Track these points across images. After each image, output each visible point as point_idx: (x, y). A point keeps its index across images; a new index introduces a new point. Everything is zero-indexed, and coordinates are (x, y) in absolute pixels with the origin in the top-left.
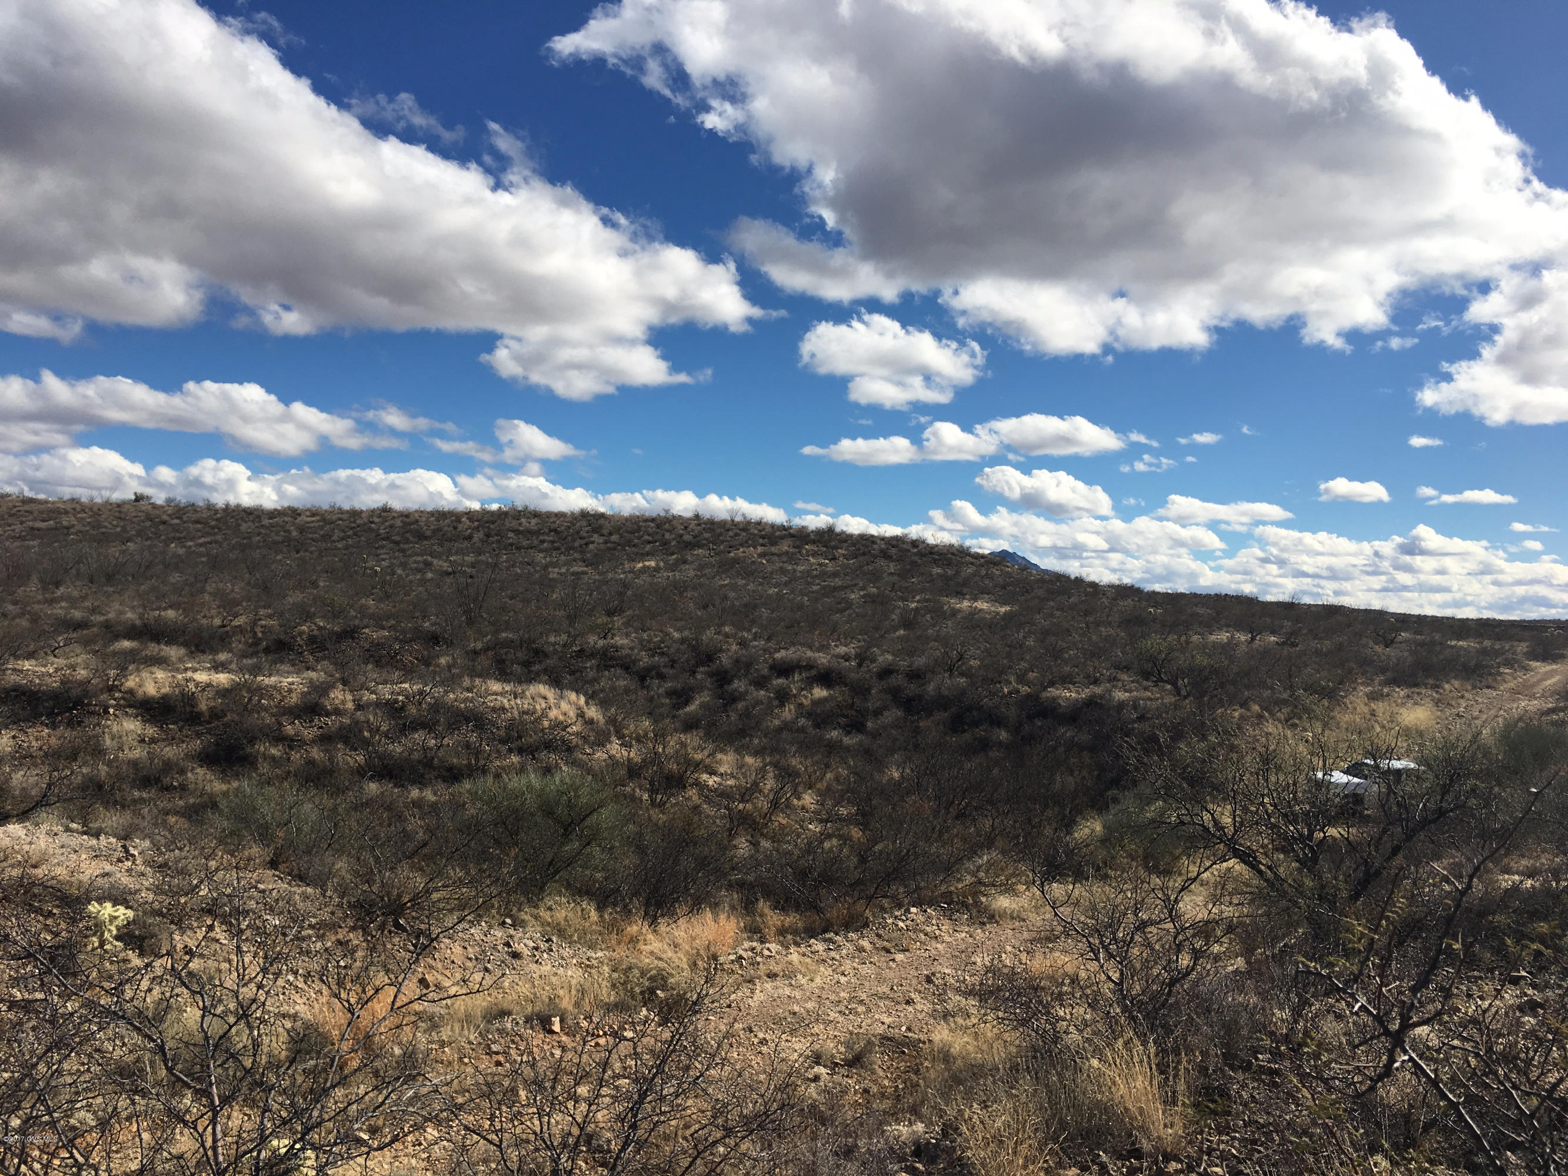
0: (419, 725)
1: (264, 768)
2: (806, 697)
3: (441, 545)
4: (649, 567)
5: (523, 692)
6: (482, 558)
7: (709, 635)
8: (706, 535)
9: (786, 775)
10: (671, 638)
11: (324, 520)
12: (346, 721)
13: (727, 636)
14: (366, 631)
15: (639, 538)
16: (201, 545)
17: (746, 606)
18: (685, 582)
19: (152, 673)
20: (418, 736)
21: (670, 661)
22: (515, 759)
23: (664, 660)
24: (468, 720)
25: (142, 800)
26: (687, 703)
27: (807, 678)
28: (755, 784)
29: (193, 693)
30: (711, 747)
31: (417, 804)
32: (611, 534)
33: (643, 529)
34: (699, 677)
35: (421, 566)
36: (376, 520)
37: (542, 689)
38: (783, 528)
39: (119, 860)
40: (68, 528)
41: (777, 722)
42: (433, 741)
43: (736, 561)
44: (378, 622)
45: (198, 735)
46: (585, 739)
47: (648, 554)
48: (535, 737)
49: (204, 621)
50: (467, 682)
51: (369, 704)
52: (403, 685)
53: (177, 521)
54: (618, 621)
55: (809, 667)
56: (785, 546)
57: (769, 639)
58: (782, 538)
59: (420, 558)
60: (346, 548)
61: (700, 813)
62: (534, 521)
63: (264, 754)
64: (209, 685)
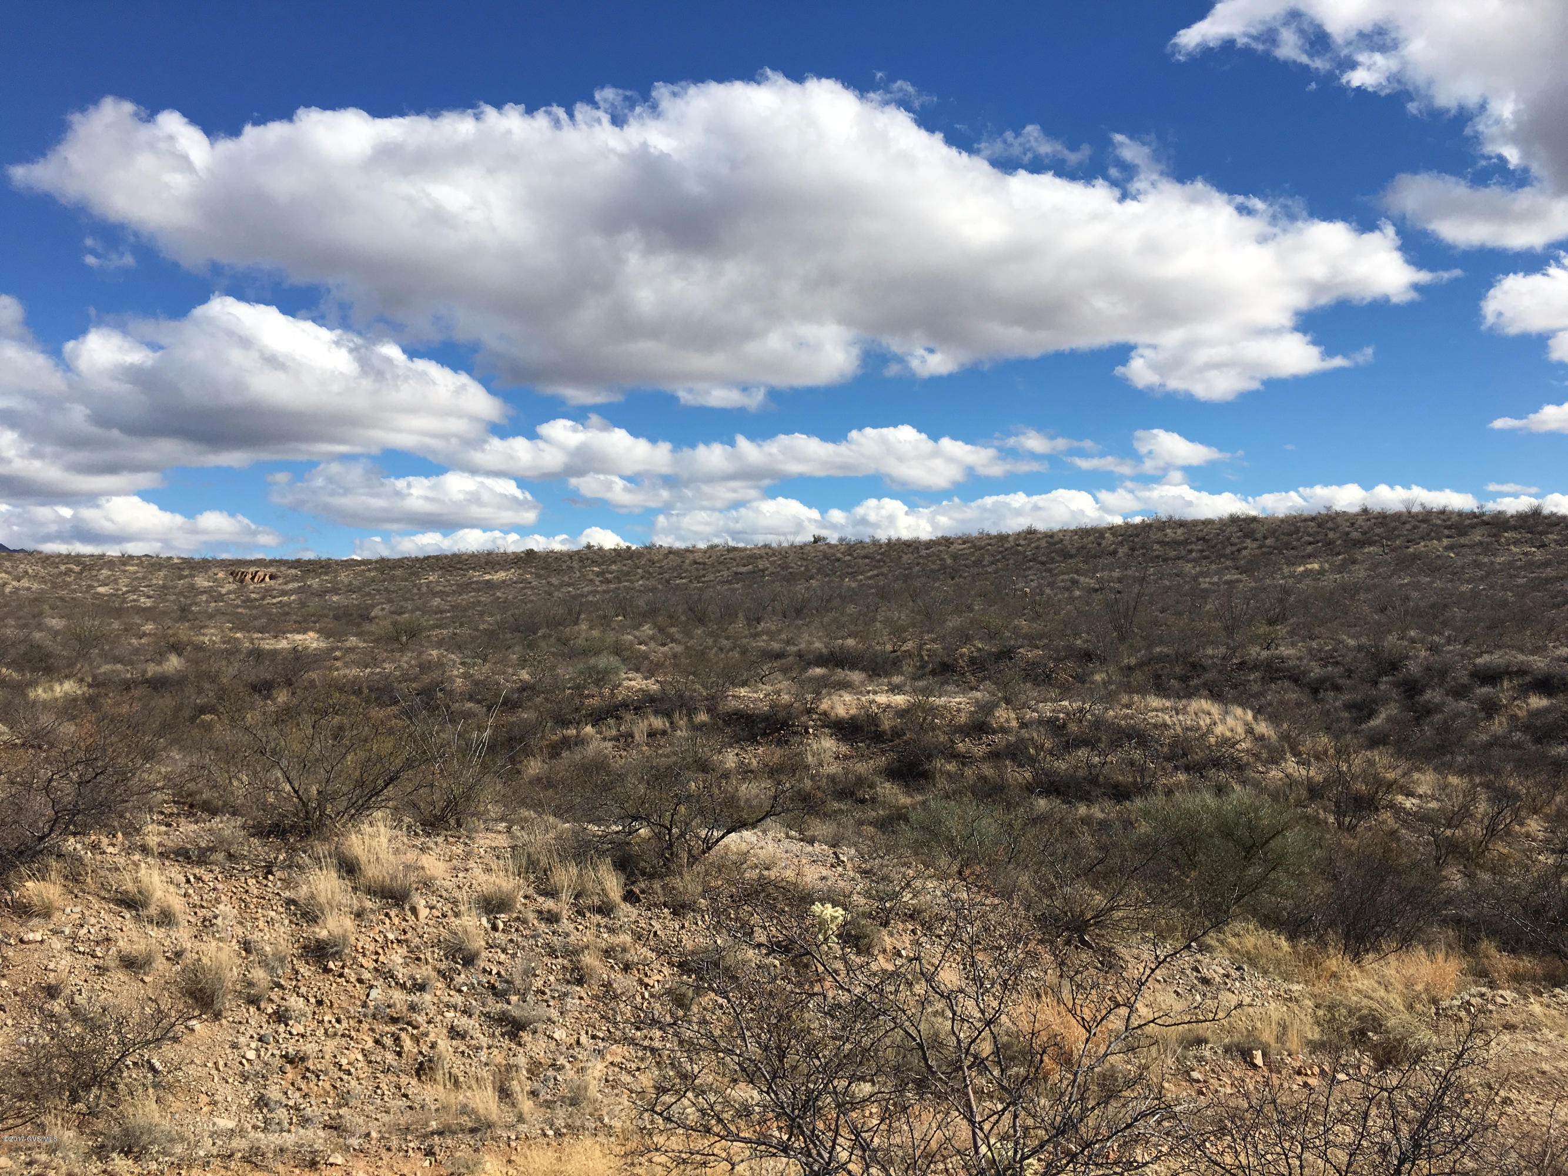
0: (1081, 742)
1: (942, 783)
2: (1520, 708)
3: (1086, 562)
4: (1311, 570)
5: (1185, 708)
6: (1129, 572)
7: (1391, 640)
8: (1378, 531)
9: (1503, 797)
10: (1347, 647)
11: (974, 546)
12: (1012, 739)
13: (1413, 641)
14: (1021, 650)
15: (1298, 540)
16: (870, 578)
17: (1433, 606)
18: (1355, 584)
19: (841, 696)
20: (1082, 753)
21: (1346, 671)
22: (1182, 777)
23: (1339, 670)
24: (1130, 737)
25: (841, 811)
26: (1371, 715)
27: (1521, 686)
28: (1465, 807)
29: (876, 714)
30: (1404, 765)
31: (1086, 821)
32: (1265, 538)
33: (1302, 530)
34: (1383, 687)
35: (1069, 584)
36: (1022, 542)
37: (1205, 704)
38: (1473, 515)
39: (832, 866)
40: (763, 571)
41: (1484, 737)
42: (1097, 759)
43: (1416, 556)
44: (1032, 641)
45: (883, 752)
46: (1257, 756)
47: (1309, 556)
48: (1201, 754)
49: (878, 648)
50: (1125, 699)
51: (1032, 722)
52: (1063, 703)
53: (848, 558)
54: (1282, 630)
55: (1522, 672)
56: (1477, 536)
57: (1466, 642)
58: (1473, 526)
59: (1066, 577)
60: (996, 572)
61: (1398, 840)
62: (1180, 531)
63: (940, 770)
64: (889, 706)
